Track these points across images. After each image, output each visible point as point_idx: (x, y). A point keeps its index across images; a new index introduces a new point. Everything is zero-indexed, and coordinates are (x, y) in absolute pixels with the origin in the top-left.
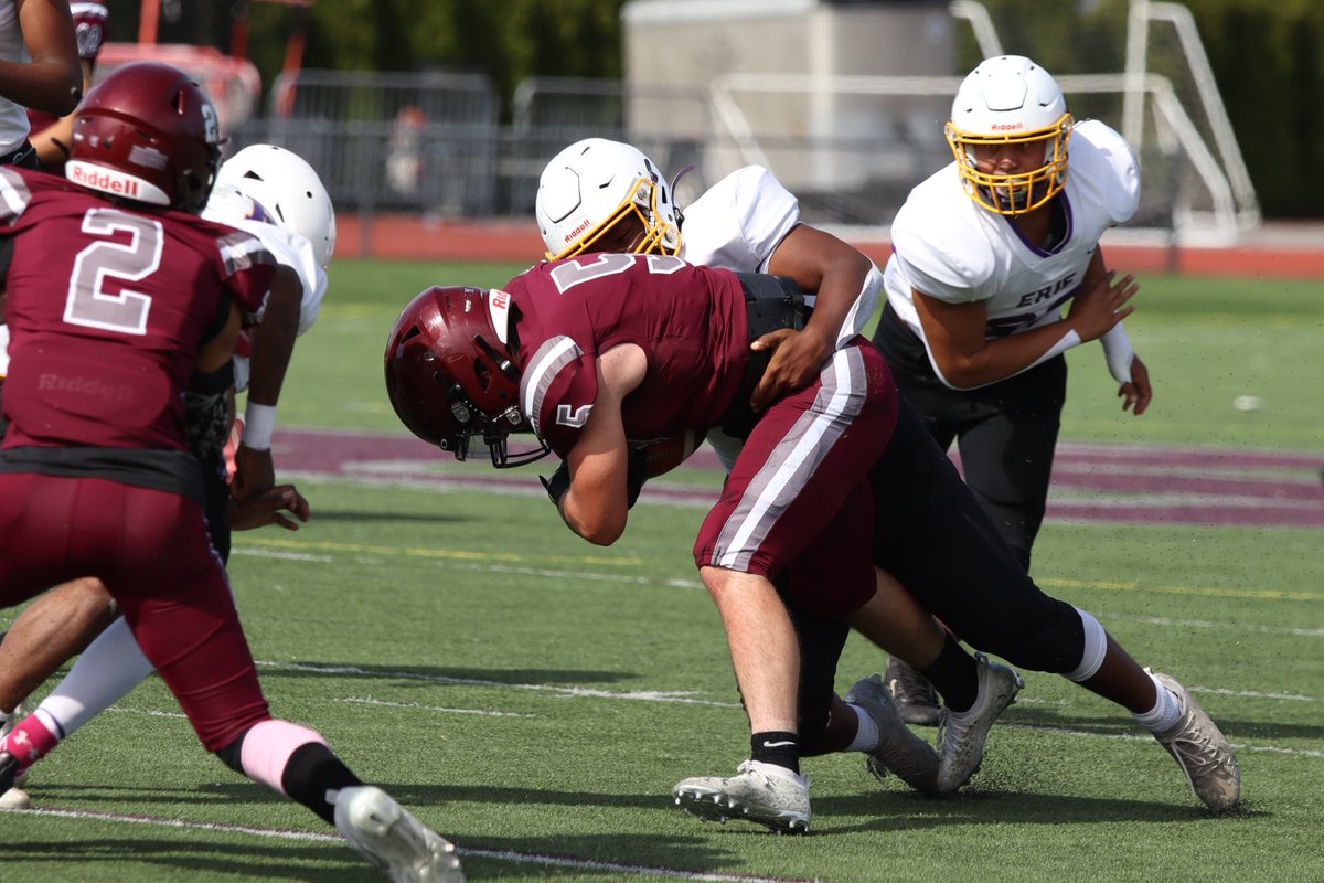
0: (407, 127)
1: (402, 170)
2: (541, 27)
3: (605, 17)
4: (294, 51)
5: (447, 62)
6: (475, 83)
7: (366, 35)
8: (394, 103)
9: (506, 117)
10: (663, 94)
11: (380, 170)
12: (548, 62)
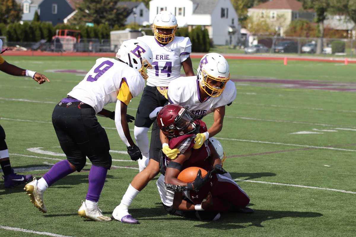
0: (91, 44)
1: (90, 48)
2: (102, 34)
3: (108, 33)
4: (79, 37)
5: (94, 37)
6: (97, 40)
7: (86, 35)
8: (89, 42)
9: (101, 43)
10: (114, 40)
11: (88, 48)
12: (103, 37)
